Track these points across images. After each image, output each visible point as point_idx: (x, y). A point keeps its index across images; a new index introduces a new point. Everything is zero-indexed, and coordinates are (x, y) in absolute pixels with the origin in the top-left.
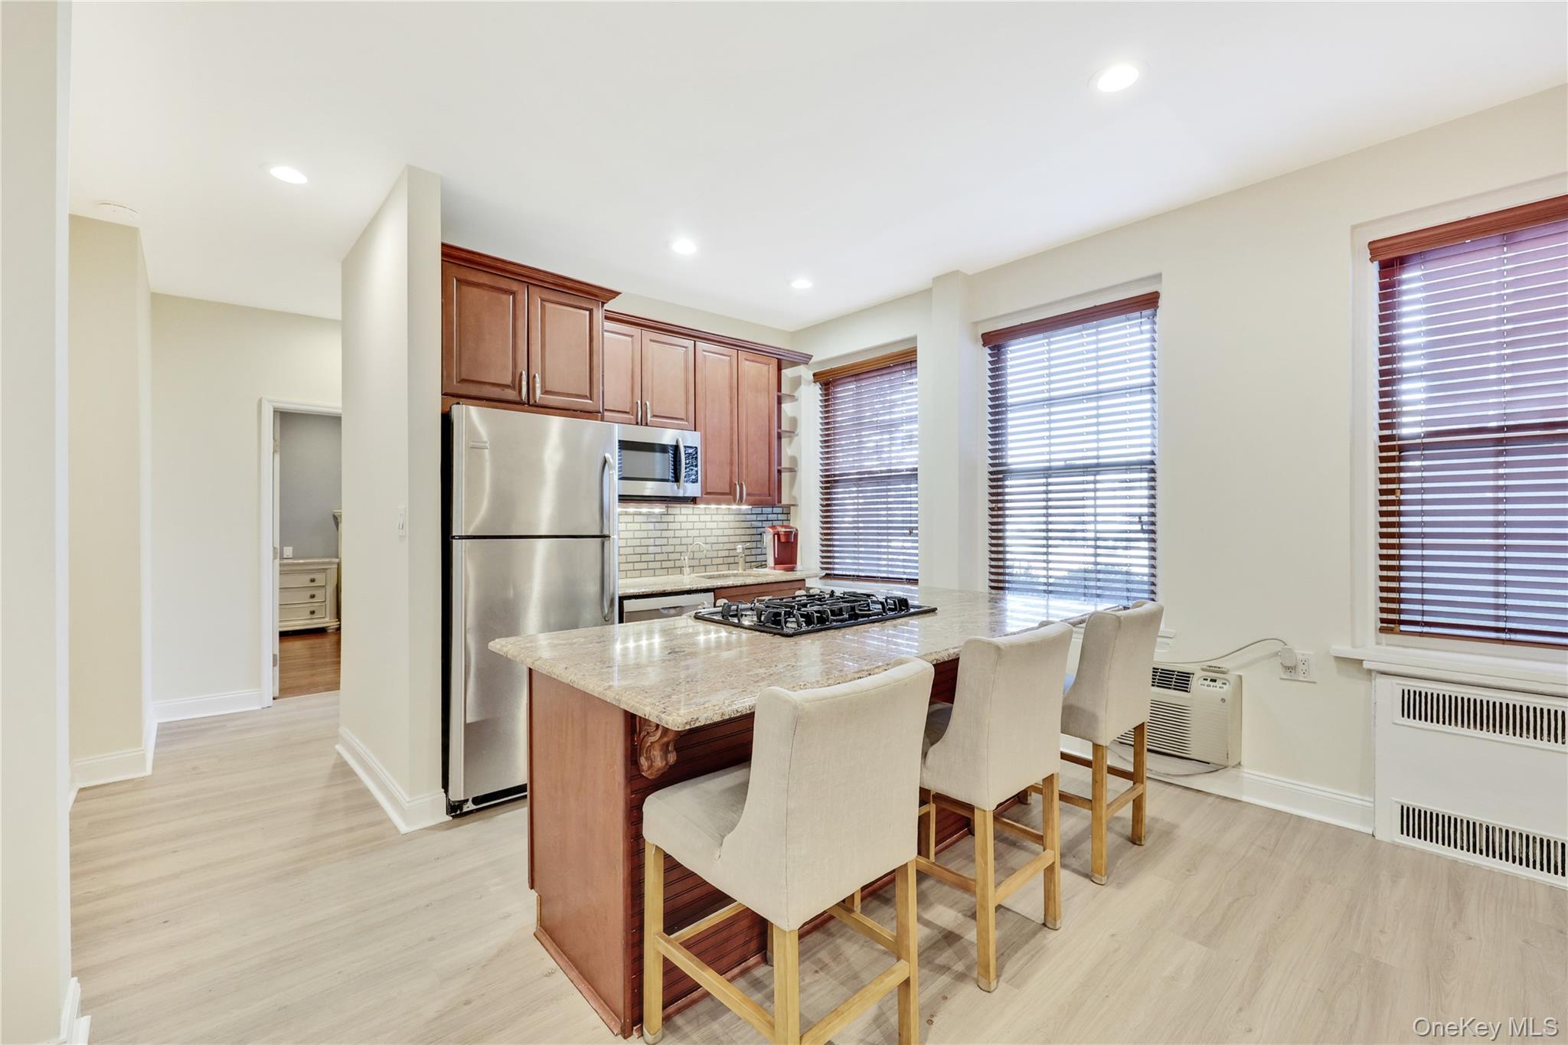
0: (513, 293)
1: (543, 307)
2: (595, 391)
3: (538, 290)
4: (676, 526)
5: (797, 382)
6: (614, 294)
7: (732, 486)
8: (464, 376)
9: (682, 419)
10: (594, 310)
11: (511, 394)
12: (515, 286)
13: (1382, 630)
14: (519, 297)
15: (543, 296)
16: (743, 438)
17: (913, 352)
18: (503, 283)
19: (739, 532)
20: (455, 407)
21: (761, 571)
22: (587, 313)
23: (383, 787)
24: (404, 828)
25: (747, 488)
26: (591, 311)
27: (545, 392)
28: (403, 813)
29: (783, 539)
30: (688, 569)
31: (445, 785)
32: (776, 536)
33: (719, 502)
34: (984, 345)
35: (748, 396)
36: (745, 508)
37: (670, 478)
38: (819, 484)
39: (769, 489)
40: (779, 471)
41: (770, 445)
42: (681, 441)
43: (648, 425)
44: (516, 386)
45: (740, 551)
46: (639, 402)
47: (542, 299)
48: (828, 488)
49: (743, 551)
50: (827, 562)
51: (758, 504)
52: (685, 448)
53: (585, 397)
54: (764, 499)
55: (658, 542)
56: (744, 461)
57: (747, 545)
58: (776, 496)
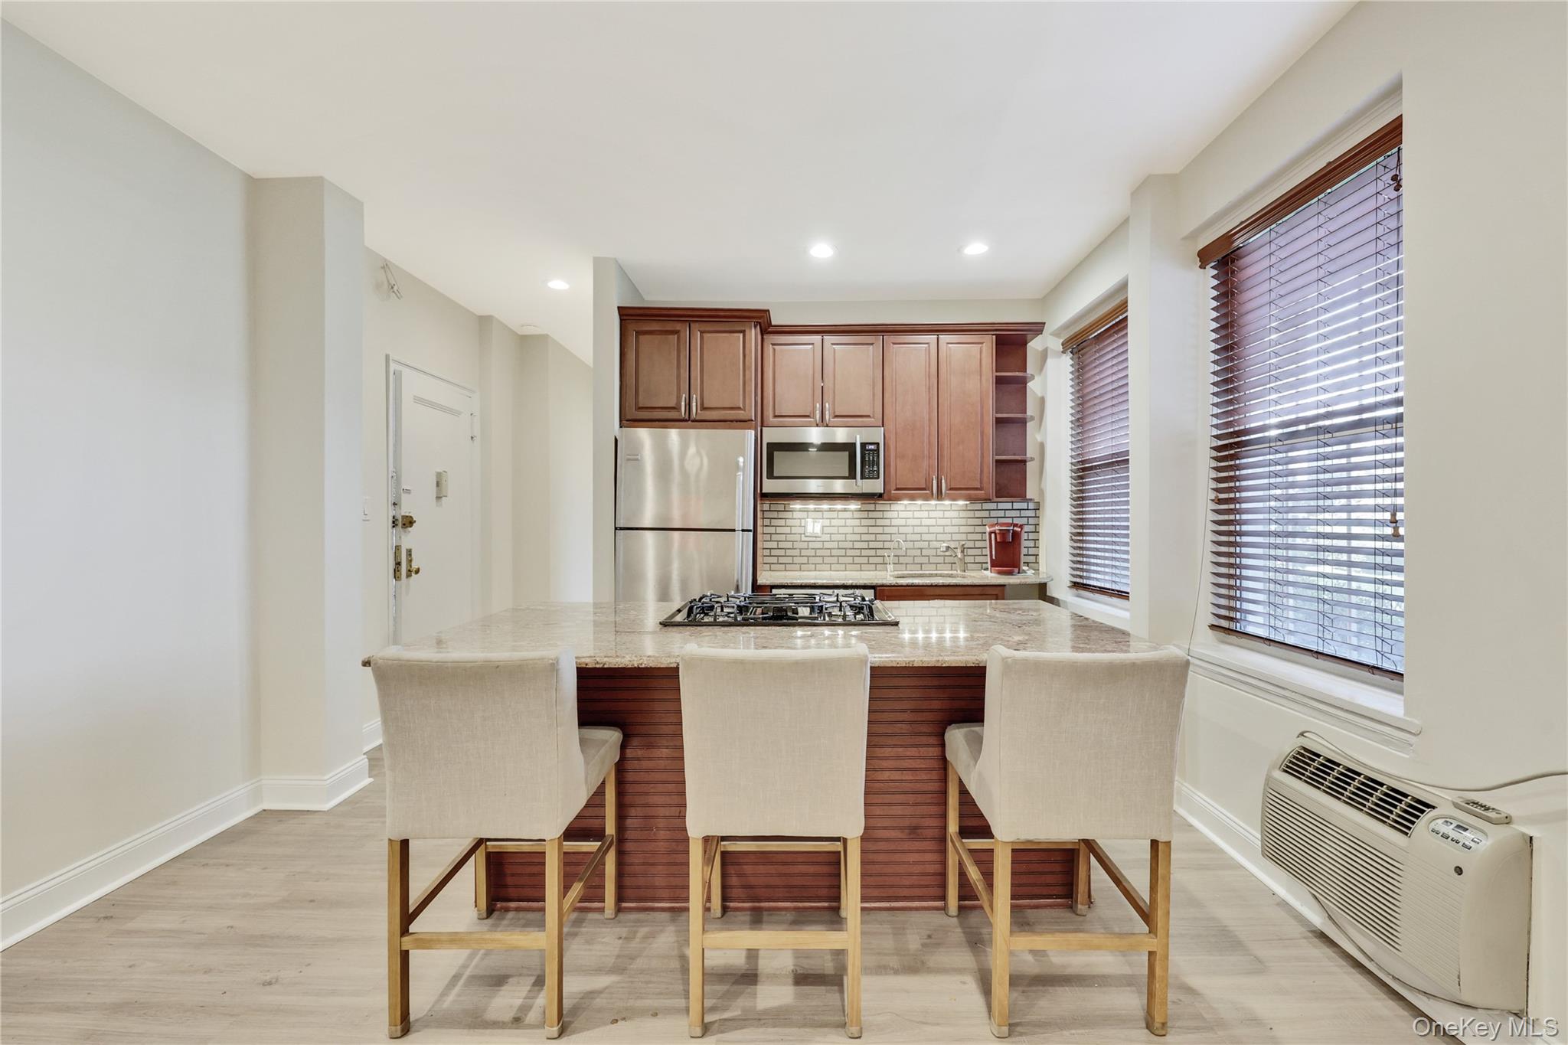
0: (677, 332)
1: (702, 338)
2: (747, 402)
3: (697, 325)
4: (887, 522)
5: (1044, 355)
7: (929, 481)
8: (639, 404)
9: (868, 416)
10: (747, 331)
12: (678, 326)
14: (682, 334)
15: (702, 329)
16: (945, 429)
17: (1124, 306)
18: (670, 326)
19: (963, 529)
20: (624, 431)
21: (985, 572)
22: (741, 335)
25: (946, 481)
26: (743, 332)
27: (704, 408)
29: (999, 539)
30: (892, 566)
32: (993, 535)
33: (913, 498)
34: (1205, 265)
36: (961, 503)
37: (847, 475)
38: (1069, 474)
39: (981, 483)
40: (997, 461)
41: (982, 433)
42: (858, 437)
43: (827, 426)
44: (677, 408)
45: (959, 550)
46: (818, 406)
47: (702, 332)
48: (1083, 470)
49: (960, 555)
50: (1082, 570)
51: (970, 498)
52: (863, 445)
53: (739, 408)
54: (973, 494)
55: (864, 538)
56: (946, 453)
57: (970, 544)
58: (991, 490)
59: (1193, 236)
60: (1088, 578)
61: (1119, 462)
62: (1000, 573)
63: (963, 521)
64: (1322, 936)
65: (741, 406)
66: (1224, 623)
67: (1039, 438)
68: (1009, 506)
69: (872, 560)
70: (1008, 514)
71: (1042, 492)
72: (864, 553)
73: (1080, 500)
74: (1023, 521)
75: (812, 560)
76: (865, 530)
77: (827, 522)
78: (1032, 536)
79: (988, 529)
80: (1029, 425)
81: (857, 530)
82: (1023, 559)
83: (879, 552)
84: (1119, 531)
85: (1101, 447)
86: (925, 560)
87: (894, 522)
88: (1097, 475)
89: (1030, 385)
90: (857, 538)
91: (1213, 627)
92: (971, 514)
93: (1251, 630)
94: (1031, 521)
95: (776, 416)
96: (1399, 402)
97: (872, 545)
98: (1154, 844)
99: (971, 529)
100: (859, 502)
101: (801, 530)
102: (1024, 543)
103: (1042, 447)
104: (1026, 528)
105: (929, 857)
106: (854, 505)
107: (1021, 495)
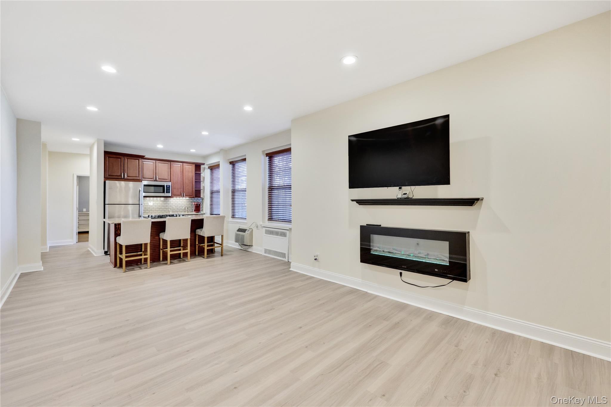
0: (120, 158)
2: (140, 176)
3: (126, 157)
4: (170, 202)
5: (204, 169)
6: (145, 156)
7: (181, 194)
8: (109, 174)
9: (167, 179)
10: (140, 160)
11: (120, 177)
12: (121, 157)
13: (268, 220)
14: (122, 159)
16: (184, 183)
17: (219, 165)
18: (118, 157)
19: (187, 204)
20: (106, 181)
21: (193, 213)
22: (138, 160)
23: (93, 251)
24: (95, 255)
26: (139, 160)
27: (128, 176)
28: (95, 253)
29: (196, 206)
31: (104, 249)
33: (176, 197)
34: (230, 164)
35: (186, 174)
36: (187, 198)
37: (162, 192)
38: (210, 193)
39: (192, 194)
40: (195, 190)
41: (192, 184)
42: (165, 184)
43: (157, 181)
44: (121, 176)
45: (187, 208)
46: (155, 176)
47: (127, 159)
48: (212, 193)
49: (187, 209)
50: (212, 211)
51: (190, 197)
52: (166, 186)
53: (137, 177)
54: (191, 196)
55: (164, 206)
56: (184, 188)
57: (189, 207)
58: (194, 196)
59: (229, 160)
60: (213, 213)
61: (218, 192)
62: (196, 212)
63: (187, 202)
64: (241, 249)
65: (138, 176)
66: (233, 216)
67: (203, 185)
68: (197, 199)
69: (166, 211)
70: (197, 200)
71: (204, 196)
72: (164, 209)
73: (212, 198)
74: (200, 202)
75: (150, 211)
76: (164, 204)
77: (154, 203)
78: (202, 205)
79: (193, 204)
80: (201, 182)
81: (162, 204)
82: (201, 210)
83: (168, 209)
84: (218, 203)
85: (215, 189)
86: (179, 211)
87: (171, 202)
88: (215, 193)
89: (201, 174)
90: (162, 206)
91: (232, 217)
92: (189, 201)
93: (236, 217)
94: (202, 202)
95: (143, 178)
96: (246, 188)
97: (166, 208)
98: (222, 236)
99: (189, 204)
100: (164, 198)
101: (147, 204)
102: (201, 207)
103: (204, 187)
104: (201, 203)
105: (193, 249)
106: (162, 199)
107: (200, 197)
